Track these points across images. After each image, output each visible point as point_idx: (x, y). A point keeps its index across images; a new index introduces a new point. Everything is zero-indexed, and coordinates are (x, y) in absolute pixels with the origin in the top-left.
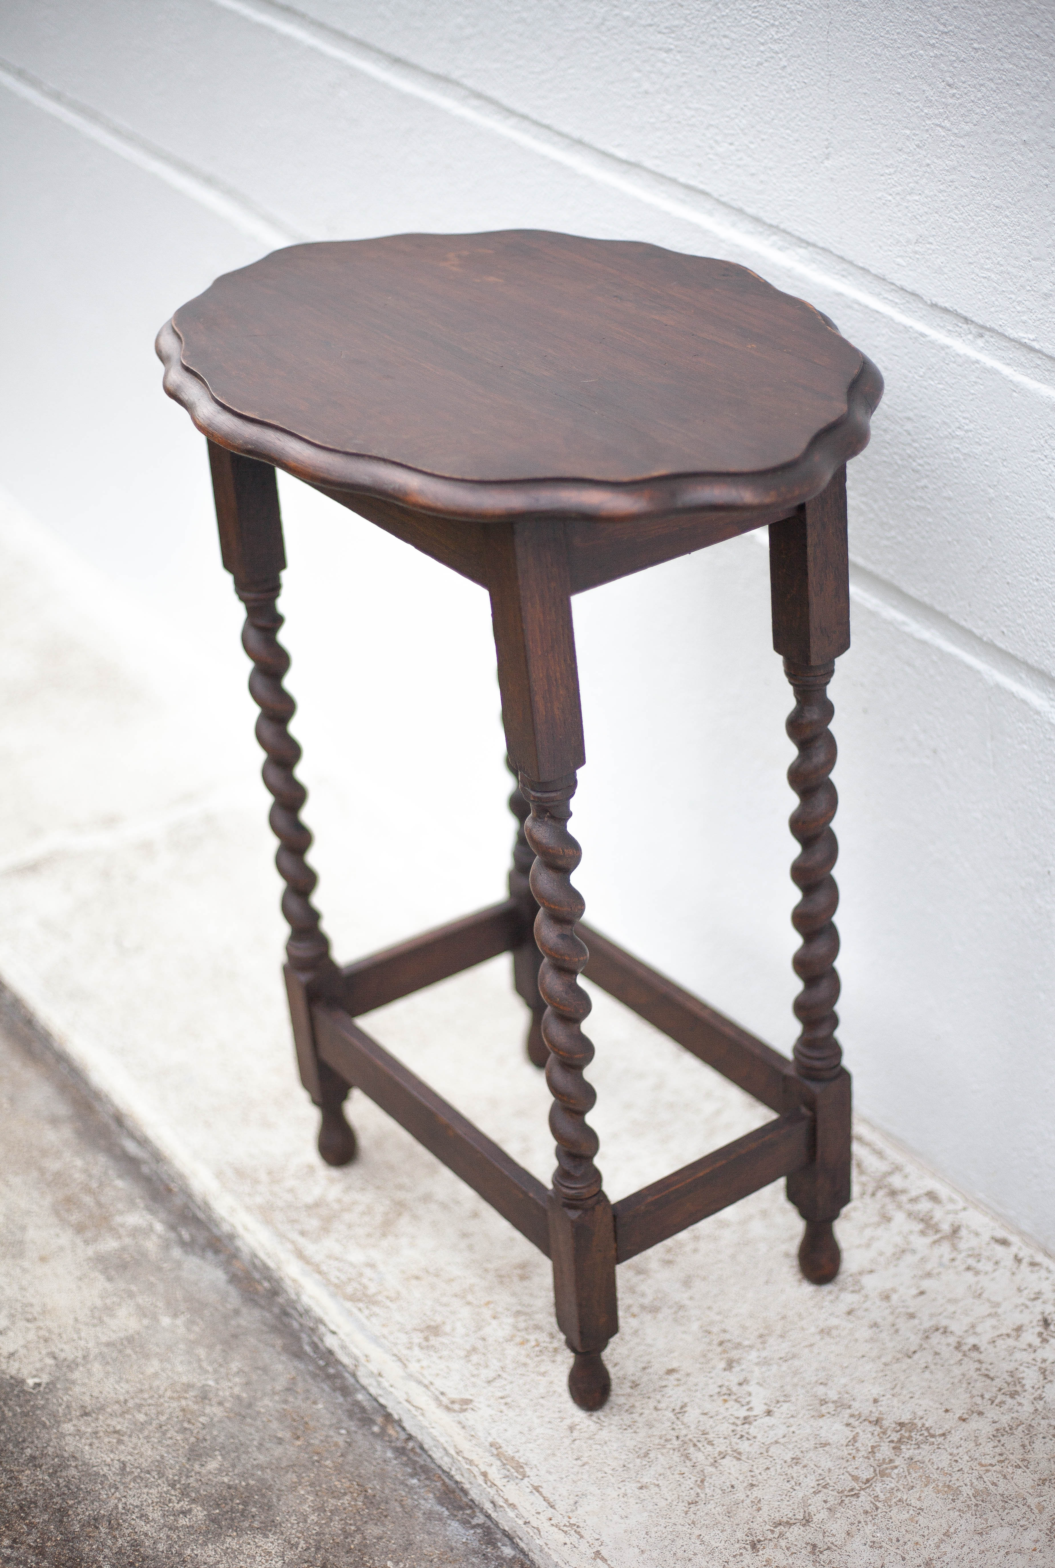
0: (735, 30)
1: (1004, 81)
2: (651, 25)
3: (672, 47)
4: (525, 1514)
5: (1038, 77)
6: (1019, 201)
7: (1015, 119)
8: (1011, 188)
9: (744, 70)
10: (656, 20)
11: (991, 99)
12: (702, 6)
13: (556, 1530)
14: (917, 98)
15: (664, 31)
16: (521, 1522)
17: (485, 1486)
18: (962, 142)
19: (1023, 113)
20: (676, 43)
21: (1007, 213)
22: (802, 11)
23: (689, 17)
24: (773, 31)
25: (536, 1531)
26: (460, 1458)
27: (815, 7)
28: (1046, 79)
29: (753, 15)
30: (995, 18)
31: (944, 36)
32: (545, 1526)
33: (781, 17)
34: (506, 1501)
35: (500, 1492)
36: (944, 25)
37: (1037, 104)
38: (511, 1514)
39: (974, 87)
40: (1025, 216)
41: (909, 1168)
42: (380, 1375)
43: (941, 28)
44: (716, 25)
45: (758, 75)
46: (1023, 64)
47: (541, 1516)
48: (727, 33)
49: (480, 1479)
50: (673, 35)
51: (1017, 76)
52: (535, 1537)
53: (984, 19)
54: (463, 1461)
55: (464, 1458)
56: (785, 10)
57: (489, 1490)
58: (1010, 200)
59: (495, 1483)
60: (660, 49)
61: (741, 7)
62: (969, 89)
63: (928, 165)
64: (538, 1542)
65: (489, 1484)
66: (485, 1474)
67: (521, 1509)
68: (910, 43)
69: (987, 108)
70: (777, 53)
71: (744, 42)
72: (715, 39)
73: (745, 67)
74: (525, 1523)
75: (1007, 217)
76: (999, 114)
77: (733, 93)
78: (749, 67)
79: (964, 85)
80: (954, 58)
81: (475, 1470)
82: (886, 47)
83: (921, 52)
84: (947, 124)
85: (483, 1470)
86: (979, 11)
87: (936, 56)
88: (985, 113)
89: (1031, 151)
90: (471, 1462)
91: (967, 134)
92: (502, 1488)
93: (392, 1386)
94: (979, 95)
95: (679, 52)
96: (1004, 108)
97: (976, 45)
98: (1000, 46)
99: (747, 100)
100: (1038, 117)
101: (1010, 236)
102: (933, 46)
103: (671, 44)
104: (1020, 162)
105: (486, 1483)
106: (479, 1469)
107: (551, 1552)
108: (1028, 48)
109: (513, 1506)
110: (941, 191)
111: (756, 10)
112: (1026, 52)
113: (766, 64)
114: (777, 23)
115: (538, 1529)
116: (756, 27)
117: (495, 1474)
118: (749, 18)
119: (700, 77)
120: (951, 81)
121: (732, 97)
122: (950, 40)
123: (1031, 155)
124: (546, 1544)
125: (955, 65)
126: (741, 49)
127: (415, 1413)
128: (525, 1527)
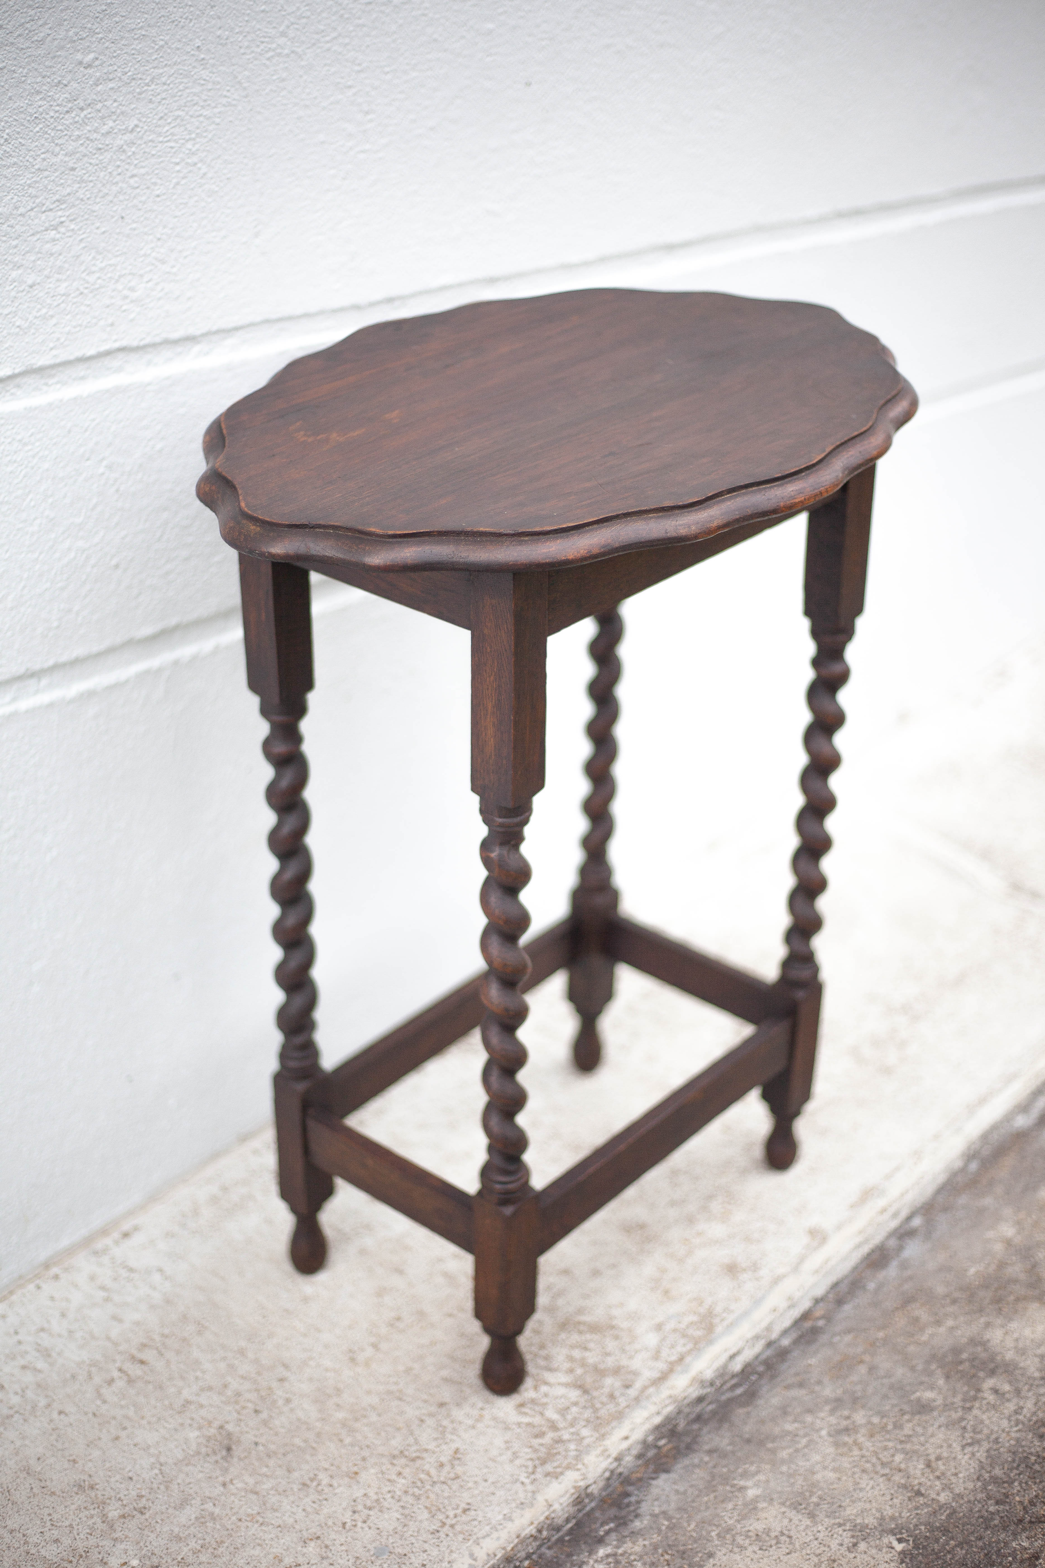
0: (143, 164)
2: (32, 209)
3: (63, 219)
4: (912, 1183)
9: (158, 199)
10: (38, 201)
12: (101, 158)
15: (52, 207)
20: (67, 213)
22: (220, 113)
23: (85, 177)
24: (189, 145)
27: (234, 102)
29: (166, 139)
33: (198, 128)
36: (359, 64)
43: (357, 68)
44: (120, 170)
45: (175, 197)
48: (135, 172)
50: (63, 206)
56: (201, 119)
57: (890, 1211)
60: (46, 230)
61: (150, 138)
70: (195, 164)
71: (156, 172)
72: (120, 185)
73: (158, 196)
77: (146, 230)
78: (164, 194)
82: (306, 106)
87: (355, 94)
95: (71, 221)
99: (165, 227)
103: (60, 217)
111: (168, 133)
113: (183, 182)
114: (193, 136)
116: (169, 149)
118: (160, 145)
119: (104, 233)
121: (146, 234)
124: (933, 1171)
126: (153, 180)
127: (826, 1269)
128: (920, 1187)
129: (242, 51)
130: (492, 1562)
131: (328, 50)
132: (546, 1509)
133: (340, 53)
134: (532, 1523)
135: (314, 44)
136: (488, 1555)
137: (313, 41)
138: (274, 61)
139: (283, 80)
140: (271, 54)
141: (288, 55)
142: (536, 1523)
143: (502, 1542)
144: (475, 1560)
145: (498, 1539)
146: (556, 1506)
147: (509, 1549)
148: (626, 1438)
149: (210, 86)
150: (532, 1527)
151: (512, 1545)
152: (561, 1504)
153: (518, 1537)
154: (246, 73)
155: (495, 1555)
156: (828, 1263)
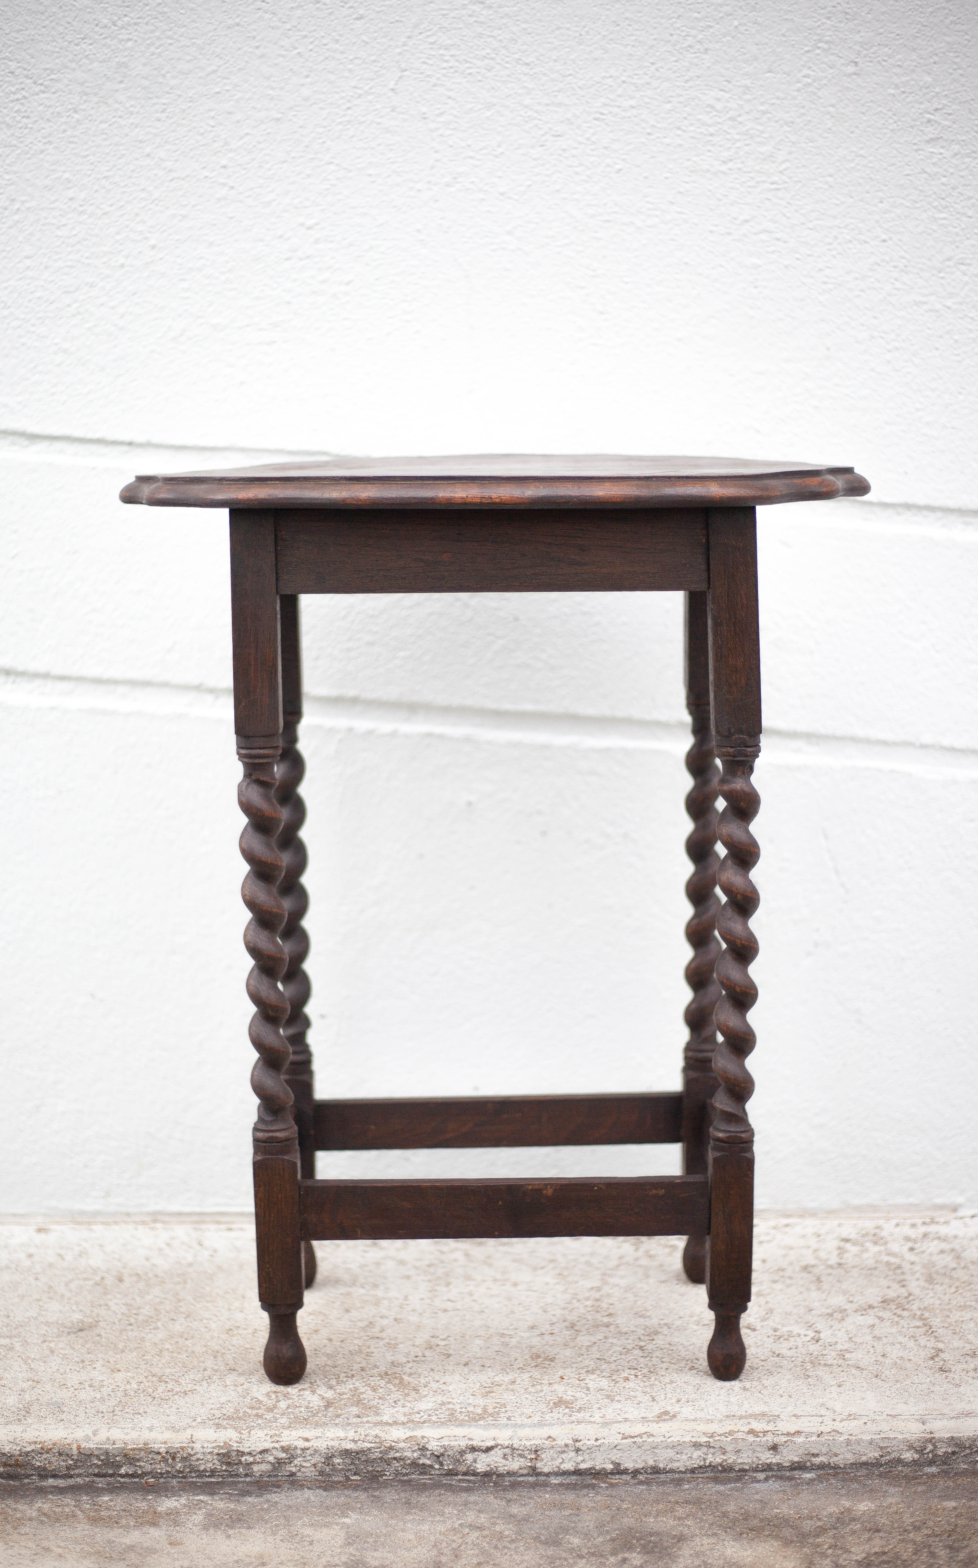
4: (814, 1430)
13: (846, 1422)
16: (814, 1438)
17: (758, 1439)
25: (833, 1433)
26: (716, 1438)
32: (838, 1426)
34: (788, 1434)
35: (777, 1432)
38: (800, 1440)
42: (577, 1441)
47: (827, 1422)
49: (751, 1438)
52: (833, 1439)
54: (723, 1438)
55: (719, 1435)
57: (765, 1439)
59: (766, 1430)
64: (841, 1439)
65: (761, 1434)
66: (751, 1432)
67: (804, 1430)
74: (819, 1436)
81: (740, 1435)
85: (746, 1430)
90: (731, 1433)
92: (776, 1429)
93: (597, 1440)
105: (758, 1437)
106: (744, 1432)
107: (860, 1436)
109: (798, 1433)
115: (834, 1431)
117: (758, 1426)
124: (851, 1435)
127: (641, 1440)
128: (821, 1439)
130: (107, 1446)
132: (187, 1441)
134: (165, 1443)
136: (108, 1439)
142: (170, 1445)
143: (127, 1438)
144: (94, 1435)
145: (128, 1434)
146: (198, 1446)
147: (130, 1447)
148: (307, 1440)
150: (163, 1446)
151: (135, 1446)
152: (203, 1447)
153: (145, 1444)
155: (114, 1444)
156: (645, 1436)
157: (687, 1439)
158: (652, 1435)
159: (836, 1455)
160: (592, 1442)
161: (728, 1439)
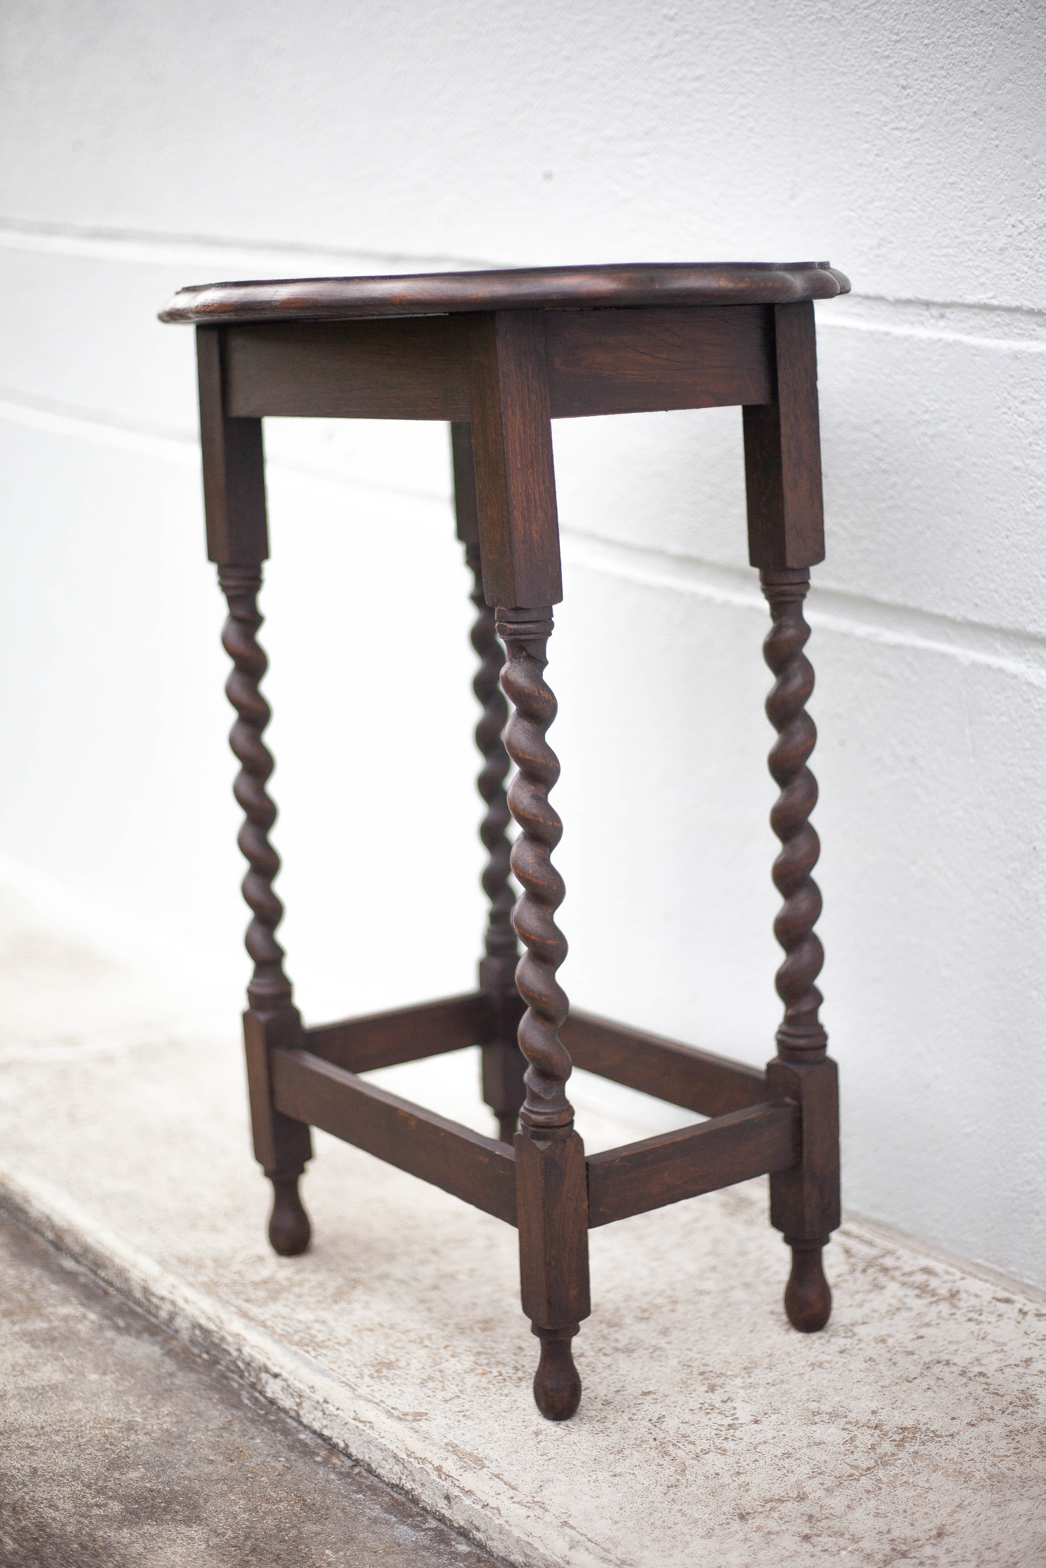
1: (954, 64)
4: (484, 1497)
5: (984, 49)
6: (972, 170)
7: (964, 95)
8: (964, 161)
11: (942, 85)
13: (518, 1506)
14: (874, 110)
16: (478, 1507)
17: (438, 1480)
18: (917, 135)
19: (972, 87)
21: (962, 186)
25: (495, 1511)
26: (412, 1460)
28: (992, 48)
30: (943, 10)
31: (898, 44)
32: (505, 1504)
34: (462, 1489)
35: (456, 1482)
36: (897, 34)
37: (984, 74)
38: (468, 1503)
39: (927, 80)
40: (979, 183)
41: (901, 1252)
42: (326, 1402)
43: (894, 38)
46: (970, 42)
47: (501, 1497)
49: (434, 1476)
51: (965, 56)
52: (494, 1518)
53: (933, 15)
54: (415, 1464)
55: (416, 1458)
57: (443, 1483)
58: (963, 173)
59: (450, 1474)
62: (922, 83)
63: (887, 169)
64: (497, 1522)
65: (443, 1477)
66: (439, 1469)
67: (478, 1493)
68: (866, 62)
69: (939, 95)
74: (484, 1506)
75: (962, 189)
76: (949, 96)
79: (917, 82)
80: (907, 61)
81: (428, 1467)
82: (844, 74)
83: (877, 67)
84: (903, 124)
85: (436, 1465)
86: (928, 9)
87: (891, 66)
88: (937, 100)
89: (981, 120)
90: (424, 1460)
91: (922, 126)
92: (459, 1478)
93: (338, 1409)
94: (931, 86)
96: (955, 89)
97: (926, 41)
98: (948, 34)
100: (986, 85)
101: (966, 207)
102: (888, 57)
104: (971, 134)
105: (440, 1477)
106: (433, 1465)
107: (512, 1528)
108: (973, 27)
109: (469, 1493)
110: (899, 189)
112: (972, 30)
115: (498, 1509)
117: (450, 1466)
120: (905, 83)
122: (902, 46)
123: (981, 123)
124: (507, 1522)
125: (908, 66)
127: (363, 1428)
128: (483, 1512)
129: (788, 13)
131: (866, 16)
133: (878, 21)
135: (853, 10)
137: (852, 7)
138: (816, 25)
139: (824, 44)
140: (813, 17)
141: (828, 20)
148: (187, 1301)
149: (760, 45)
154: (791, 35)
156: (368, 1425)
157: (392, 1447)
158: (372, 1427)
159: (492, 1539)
160: (332, 1409)
161: (418, 1466)
